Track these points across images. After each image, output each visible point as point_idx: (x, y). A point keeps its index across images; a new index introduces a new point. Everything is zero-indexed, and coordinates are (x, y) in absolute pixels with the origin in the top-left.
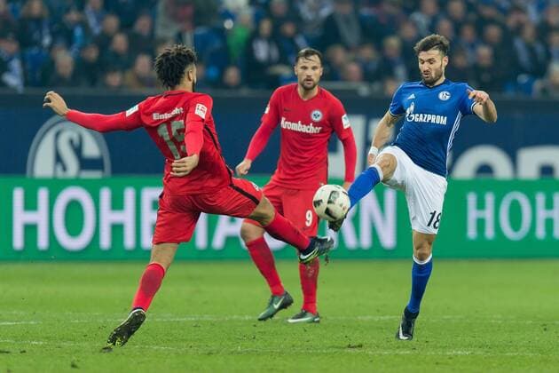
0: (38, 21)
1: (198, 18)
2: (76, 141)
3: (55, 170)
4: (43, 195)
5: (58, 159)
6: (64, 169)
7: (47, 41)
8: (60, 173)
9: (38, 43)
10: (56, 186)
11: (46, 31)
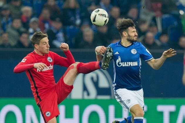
0: (73, 10)
1: (165, 9)
2: (95, 79)
4: (76, 109)
5: (85, 88)
6: (88, 94)
7: (78, 22)
8: (86, 97)
9: (73, 23)
10: (83, 104)
11: (78, 17)
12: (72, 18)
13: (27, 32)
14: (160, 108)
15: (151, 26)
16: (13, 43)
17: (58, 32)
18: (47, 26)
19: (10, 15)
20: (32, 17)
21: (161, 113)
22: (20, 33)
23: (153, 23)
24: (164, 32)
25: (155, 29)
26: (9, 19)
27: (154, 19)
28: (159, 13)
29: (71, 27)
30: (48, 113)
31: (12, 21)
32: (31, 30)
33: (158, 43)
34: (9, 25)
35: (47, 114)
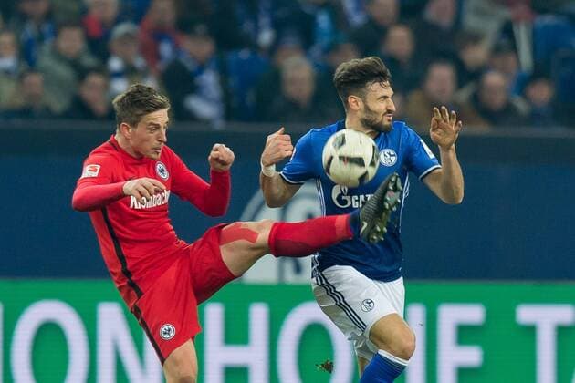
3: (281, 271)
4: (258, 315)
6: (298, 269)
7: (266, 37)
8: (290, 277)
11: (264, 21)
12: (247, 27)
13: (102, 69)
14: (526, 314)
15: (497, 50)
16: (58, 103)
17: (201, 69)
18: (166, 49)
19: (49, 16)
20: (118, 20)
21: (531, 330)
22: (81, 73)
23: (504, 42)
24: (539, 72)
25: (511, 60)
26: (46, 28)
27: (508, 31)
28: (522, 9)
29: (244, 54)
30: (167, 328)
31: (56, 33)
32: (115, 64)
33: (521, 105)
34: (47, 47)
35: (165, 333)
